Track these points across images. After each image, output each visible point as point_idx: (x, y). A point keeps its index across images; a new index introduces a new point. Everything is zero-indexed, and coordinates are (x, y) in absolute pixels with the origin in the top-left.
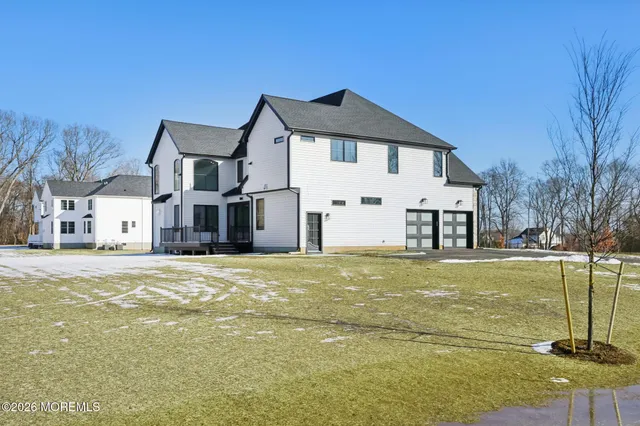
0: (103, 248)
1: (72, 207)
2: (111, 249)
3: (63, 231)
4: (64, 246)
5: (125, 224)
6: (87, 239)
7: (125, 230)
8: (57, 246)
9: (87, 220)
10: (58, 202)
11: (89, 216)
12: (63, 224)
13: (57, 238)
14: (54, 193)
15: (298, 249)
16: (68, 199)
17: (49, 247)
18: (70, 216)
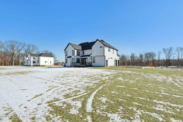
0: (42, 66)
1: (35, 59)
2: (43, 66)
3: (33, 63)
4: (33, 66)
5: (45, 62)
6: (38, 64)
7: (45, 63)
8: (32, 66)
9: (38, 61)
10: (32, 58)
11: (39, 60)
12: (33, 62)
13: (32, 64)
14: (31, 56)
15: (105, 66)
16: (34, 57)
17: (30, 66)
18: (34, 60)
